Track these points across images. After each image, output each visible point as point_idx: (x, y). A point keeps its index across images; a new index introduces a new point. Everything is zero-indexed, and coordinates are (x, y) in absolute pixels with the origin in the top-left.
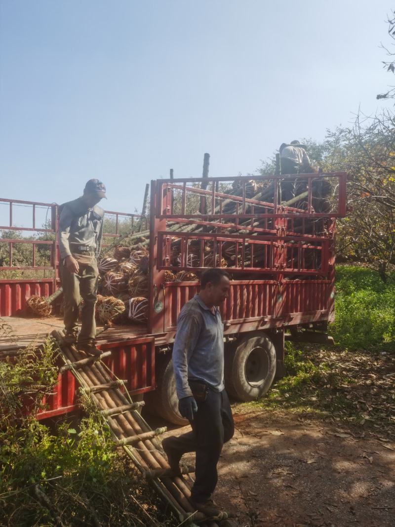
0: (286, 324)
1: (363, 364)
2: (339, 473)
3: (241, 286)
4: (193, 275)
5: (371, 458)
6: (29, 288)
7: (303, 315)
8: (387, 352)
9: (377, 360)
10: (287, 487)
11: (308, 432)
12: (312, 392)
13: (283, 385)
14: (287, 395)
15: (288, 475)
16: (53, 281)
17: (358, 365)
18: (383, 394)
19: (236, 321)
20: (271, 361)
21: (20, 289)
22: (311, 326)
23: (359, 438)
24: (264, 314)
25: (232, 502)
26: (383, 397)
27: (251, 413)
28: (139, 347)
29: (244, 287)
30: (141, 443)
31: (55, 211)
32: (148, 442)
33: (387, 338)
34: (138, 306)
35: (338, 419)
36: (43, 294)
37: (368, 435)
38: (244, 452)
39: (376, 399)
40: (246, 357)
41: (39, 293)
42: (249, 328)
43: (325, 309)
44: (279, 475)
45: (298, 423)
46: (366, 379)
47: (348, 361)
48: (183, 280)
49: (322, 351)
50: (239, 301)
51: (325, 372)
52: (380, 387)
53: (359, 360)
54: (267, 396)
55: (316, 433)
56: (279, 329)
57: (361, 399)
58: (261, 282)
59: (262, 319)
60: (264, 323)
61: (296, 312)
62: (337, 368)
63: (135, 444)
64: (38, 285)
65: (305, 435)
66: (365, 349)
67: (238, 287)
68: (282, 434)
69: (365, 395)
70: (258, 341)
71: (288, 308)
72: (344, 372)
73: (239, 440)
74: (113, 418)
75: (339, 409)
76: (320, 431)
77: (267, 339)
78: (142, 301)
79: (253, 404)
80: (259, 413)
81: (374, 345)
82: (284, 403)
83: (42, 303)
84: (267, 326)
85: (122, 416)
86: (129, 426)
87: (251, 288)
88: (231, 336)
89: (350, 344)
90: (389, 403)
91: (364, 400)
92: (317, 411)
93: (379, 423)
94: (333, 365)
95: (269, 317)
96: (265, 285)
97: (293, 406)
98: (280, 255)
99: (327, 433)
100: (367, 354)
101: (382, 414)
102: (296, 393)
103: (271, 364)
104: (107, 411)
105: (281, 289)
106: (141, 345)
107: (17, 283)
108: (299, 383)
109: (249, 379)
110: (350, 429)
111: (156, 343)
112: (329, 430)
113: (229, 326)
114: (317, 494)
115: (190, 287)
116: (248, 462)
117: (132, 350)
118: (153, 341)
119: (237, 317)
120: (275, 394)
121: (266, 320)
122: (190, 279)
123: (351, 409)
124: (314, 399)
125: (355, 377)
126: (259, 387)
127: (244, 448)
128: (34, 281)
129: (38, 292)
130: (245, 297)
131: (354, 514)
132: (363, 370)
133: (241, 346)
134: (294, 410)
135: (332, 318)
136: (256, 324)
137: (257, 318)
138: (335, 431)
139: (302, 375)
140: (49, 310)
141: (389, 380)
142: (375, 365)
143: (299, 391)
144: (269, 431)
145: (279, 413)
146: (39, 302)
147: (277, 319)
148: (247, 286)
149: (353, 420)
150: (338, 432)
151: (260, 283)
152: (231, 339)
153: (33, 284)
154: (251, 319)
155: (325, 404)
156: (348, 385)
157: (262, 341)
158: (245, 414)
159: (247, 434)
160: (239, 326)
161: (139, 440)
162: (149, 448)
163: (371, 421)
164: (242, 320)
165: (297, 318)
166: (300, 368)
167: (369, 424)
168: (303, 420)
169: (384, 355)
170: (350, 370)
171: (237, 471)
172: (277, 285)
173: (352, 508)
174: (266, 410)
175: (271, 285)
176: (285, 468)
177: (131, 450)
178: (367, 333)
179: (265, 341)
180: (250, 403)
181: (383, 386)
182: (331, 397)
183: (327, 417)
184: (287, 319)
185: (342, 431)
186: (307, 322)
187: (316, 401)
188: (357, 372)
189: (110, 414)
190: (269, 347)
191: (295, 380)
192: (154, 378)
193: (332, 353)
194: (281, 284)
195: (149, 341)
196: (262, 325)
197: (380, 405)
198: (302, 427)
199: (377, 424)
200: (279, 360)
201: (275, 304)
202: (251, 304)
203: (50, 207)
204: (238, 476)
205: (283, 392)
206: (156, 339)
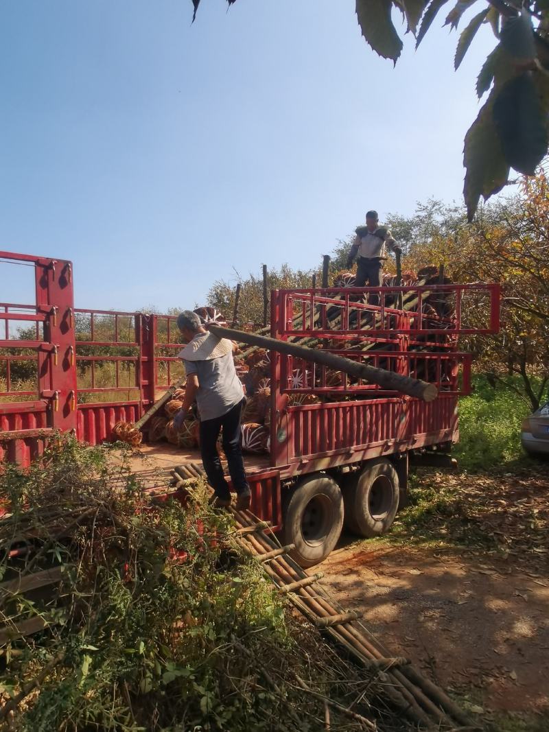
0: (410, 447)
1: (487, 489)
2: (496, 613)
3: (364, 406)
4: (314, 397)
5: (525, 596)
6: (114, 414)
7: (427, 436)
8: (512, 473)
9: (503, 483)
10: (444, 630)
11: (448, 570)
12: (440, 523)
13: (405, 517)
14: (413, 528)
15: (442, 618)
16: (139, 403)
17: (483, 490)
18: (520, 524)
19: (361, 446)
20: (394, 490)
21: (104, 414)
22: (435, 448)
23: (506, 574)
24: (387, 437)
25: (390, 649)
26: (521, 527)
27: (379, 550)
28: (264, 482)
29: (368, 407)
30: (302, 590)
31: (139, 321)
32: (308, 587)
33: (508, 457)
34: (253, 433)
35: (477, 554)
36: (128, 420)
37: (515, 571)
38: (386, 594)
39: (513, 529)
40: (369, 487)
41: (125, 418)
42: (372, 454)
43: (449, 427)
44: (432, 618)
45: (434, 560)
46: (497, 507)
47: (471, 486)
48: (304, 403)
49: (437, 474)
50: (362, 425)
51: (449, 499)
52: (514, 515)
53: (482, 484)
54: (390, 531)
55: (458, 571)
56: (403, 453)
57: (496, 530)
58: (384, 400)
59: (386, 443)
60: (389, 447)
61: (420, 432)
62: (460, 494)
63: (296, 591)
64: (123, 409)
65: (446, 573)
66: (485, 470)
67: (361, 408)
68: (422, 573)
69: (500, 525)
70: (382, 468)
71: (411, 430)
72: (469, 499)
73: (376, 581)
74: (267, 563)
75: (474, 542)
76: (461, 568)
77: (390, 466)
78: (257, 428)
79: (378, 540)
80: (388, 550)
81: (495, 465)
82: (412, 538)
83: (132, 430)
84: (390, 451)
85: (274, 562)
86: (285, 572)
87: (374, 408)
88: (354, 464)
89: (468, 465)
90: (529, 534)
91: (501, 531)
92: (452, 545)
93: (523, 556)
94: (454, 491)
95: (393, 440)
96: (388, 404)
97: (424, 541)
98: (403, 368)
99: (470, 570)
100: (489, 477)
101: (523, 546)
102: (423, 526)
103: (394, 494)
104: (260, 557)
105: (405, 407)
106: (266, 479)
107: (101, 408)
108: (422, 514)
109: (373, 512)
110: (494, 565)
111: (281, 476)
112: (471, 566)
113: (352, 454)
114: (479, 636)
115: (313, 411)
116: (394, 605)
117: (258, 486)
118: (279, 474)
119: (361, 442)
120: (399, 527)
121: (390, 444)
122: (312, 401)
123: (489, 542)
124: (444, 531)
125: (483, 504)
126: (383, 521)
127: (385, 590)
128: (119, 405)
129: (123, 417)
130: (368, 419)
131: (523, 655)
132: (490, 496)
133: (365, 474)
134: (426, 545)
135: (455, 438)
136: (380, 449)
137: (380, 442)
138: (479, 568)
139: (425, 504)
140: (139, 439)
141: (522, 506)
142: (502, 489)
143: (425, 523)
144: (406, 571)
145: (410, 548)
146: (128, 429)
147: (401, 443)
148: (371, 406)
149: (493, 554)
150: (482, 569)
151: (384, 402)
152: (354, 468)
153: (117, 408)
154: (374, 443)
155: (458, 538)
156: (479, 514)
157: (385, 469)
158: (373, 552)
159: (382, 573)
160: (362, 452)
161: (300, 587)
162: (312, 595)
163: (514, 555)
164: (365, 446)
165: (420, 440)
166: (418, 496)
167: (513, 559)
168: (439, 556)
169: (509, 477)
170: (476, 496)
171: (385, 615)
172: (400, 403)
173: (519, 650)
174: (395, 546)
175: (394, 404)
176: (436, 611)
177: (295, 597)
178: (485, 451)
179: (388, 467)
180: (374, 539)
181: (517, 514)
182: (462, 528)
183: (465, 552)
184: (411, 441)
185: (485, 567)
186: (430, 444)
187: (447, 534)
188: (484, 498)
189: (263, 560)
190: (393, 475)
191: (417, 510)
192: (280, 517)
193: (450, 477)
194: (405, 401)
195: (274, 475)
196: (386, 451)
197: (520, 535)
198: (441, 564)
199: (521, 558)
200: (402, 489)
201: (398, 425)
202: (374, 428)
203: (134, 317)
204: (388, 620)
205: (408, 525)
206: (281, 472)
